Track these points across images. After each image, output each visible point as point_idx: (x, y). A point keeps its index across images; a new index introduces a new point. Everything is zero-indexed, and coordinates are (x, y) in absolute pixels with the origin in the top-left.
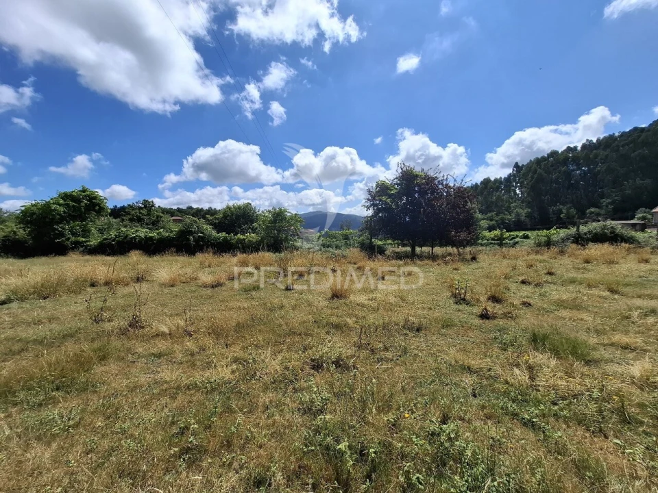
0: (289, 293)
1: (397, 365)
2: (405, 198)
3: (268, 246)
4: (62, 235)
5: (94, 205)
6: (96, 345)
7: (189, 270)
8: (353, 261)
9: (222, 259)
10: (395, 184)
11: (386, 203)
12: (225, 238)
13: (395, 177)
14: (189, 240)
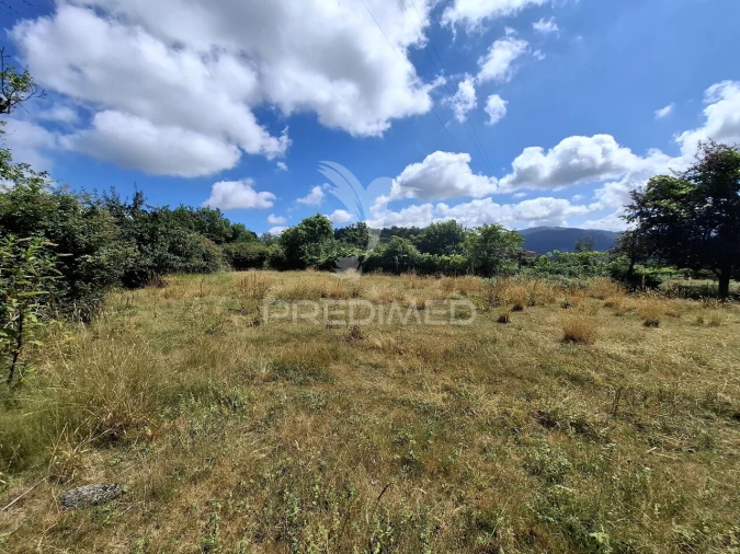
0: (502, 326)
1: (689, 460)
2: (710, 200)
3: (476, 269)
4: (303, 253)
5: (324, 228)
6: (330, 346)
7: (395, 290)
8: (597, 294)
9: (424, 281)
10: (690, 179)
11: (666, 210)
12: (429, 258)
13: (692, 166)
14: (394, 260)
